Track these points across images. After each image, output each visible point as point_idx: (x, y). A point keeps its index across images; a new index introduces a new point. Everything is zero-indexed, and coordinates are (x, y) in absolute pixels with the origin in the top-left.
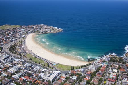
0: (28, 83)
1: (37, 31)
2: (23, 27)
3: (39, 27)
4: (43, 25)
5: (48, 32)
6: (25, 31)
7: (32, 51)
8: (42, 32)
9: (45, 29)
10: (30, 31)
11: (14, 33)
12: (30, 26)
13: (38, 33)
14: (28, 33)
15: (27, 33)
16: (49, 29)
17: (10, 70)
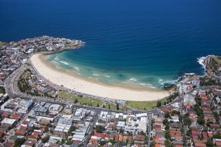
0: (110, 143)
1: (42, 49)
2: (11, 43)
3: (41, 41)
4: (46, 36)
5: (63, 48)
6: (20, 50)
7: (62, 86)
8: (53, 50)
9: (55, 43)
10: (30, 49)
11: (3, 57)
12: (23, 41)
13: (47, 53)
14: (28, 54)
15: (26, 55)
16: (61, 43)
17: (57, 127)
